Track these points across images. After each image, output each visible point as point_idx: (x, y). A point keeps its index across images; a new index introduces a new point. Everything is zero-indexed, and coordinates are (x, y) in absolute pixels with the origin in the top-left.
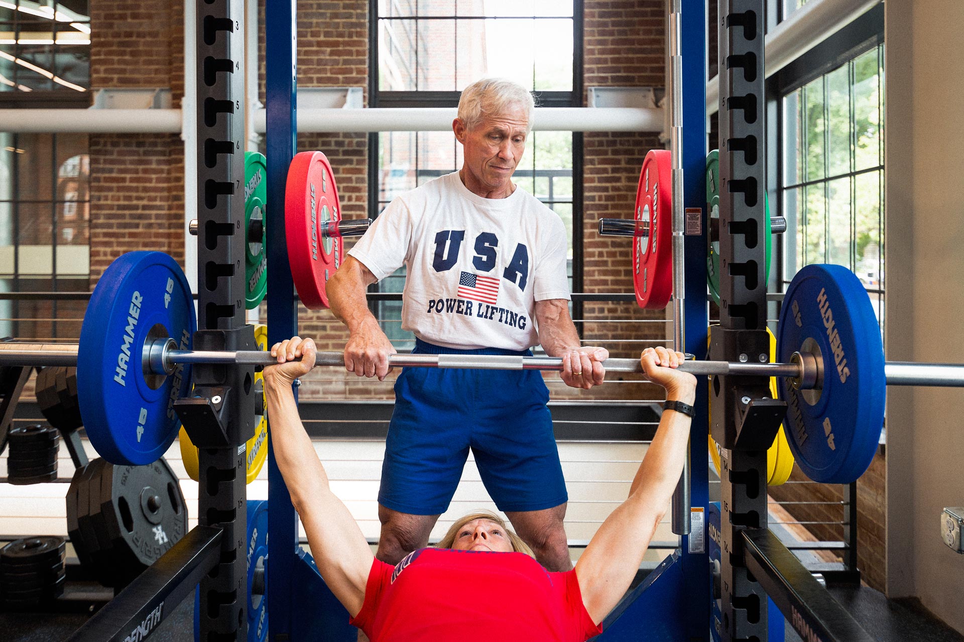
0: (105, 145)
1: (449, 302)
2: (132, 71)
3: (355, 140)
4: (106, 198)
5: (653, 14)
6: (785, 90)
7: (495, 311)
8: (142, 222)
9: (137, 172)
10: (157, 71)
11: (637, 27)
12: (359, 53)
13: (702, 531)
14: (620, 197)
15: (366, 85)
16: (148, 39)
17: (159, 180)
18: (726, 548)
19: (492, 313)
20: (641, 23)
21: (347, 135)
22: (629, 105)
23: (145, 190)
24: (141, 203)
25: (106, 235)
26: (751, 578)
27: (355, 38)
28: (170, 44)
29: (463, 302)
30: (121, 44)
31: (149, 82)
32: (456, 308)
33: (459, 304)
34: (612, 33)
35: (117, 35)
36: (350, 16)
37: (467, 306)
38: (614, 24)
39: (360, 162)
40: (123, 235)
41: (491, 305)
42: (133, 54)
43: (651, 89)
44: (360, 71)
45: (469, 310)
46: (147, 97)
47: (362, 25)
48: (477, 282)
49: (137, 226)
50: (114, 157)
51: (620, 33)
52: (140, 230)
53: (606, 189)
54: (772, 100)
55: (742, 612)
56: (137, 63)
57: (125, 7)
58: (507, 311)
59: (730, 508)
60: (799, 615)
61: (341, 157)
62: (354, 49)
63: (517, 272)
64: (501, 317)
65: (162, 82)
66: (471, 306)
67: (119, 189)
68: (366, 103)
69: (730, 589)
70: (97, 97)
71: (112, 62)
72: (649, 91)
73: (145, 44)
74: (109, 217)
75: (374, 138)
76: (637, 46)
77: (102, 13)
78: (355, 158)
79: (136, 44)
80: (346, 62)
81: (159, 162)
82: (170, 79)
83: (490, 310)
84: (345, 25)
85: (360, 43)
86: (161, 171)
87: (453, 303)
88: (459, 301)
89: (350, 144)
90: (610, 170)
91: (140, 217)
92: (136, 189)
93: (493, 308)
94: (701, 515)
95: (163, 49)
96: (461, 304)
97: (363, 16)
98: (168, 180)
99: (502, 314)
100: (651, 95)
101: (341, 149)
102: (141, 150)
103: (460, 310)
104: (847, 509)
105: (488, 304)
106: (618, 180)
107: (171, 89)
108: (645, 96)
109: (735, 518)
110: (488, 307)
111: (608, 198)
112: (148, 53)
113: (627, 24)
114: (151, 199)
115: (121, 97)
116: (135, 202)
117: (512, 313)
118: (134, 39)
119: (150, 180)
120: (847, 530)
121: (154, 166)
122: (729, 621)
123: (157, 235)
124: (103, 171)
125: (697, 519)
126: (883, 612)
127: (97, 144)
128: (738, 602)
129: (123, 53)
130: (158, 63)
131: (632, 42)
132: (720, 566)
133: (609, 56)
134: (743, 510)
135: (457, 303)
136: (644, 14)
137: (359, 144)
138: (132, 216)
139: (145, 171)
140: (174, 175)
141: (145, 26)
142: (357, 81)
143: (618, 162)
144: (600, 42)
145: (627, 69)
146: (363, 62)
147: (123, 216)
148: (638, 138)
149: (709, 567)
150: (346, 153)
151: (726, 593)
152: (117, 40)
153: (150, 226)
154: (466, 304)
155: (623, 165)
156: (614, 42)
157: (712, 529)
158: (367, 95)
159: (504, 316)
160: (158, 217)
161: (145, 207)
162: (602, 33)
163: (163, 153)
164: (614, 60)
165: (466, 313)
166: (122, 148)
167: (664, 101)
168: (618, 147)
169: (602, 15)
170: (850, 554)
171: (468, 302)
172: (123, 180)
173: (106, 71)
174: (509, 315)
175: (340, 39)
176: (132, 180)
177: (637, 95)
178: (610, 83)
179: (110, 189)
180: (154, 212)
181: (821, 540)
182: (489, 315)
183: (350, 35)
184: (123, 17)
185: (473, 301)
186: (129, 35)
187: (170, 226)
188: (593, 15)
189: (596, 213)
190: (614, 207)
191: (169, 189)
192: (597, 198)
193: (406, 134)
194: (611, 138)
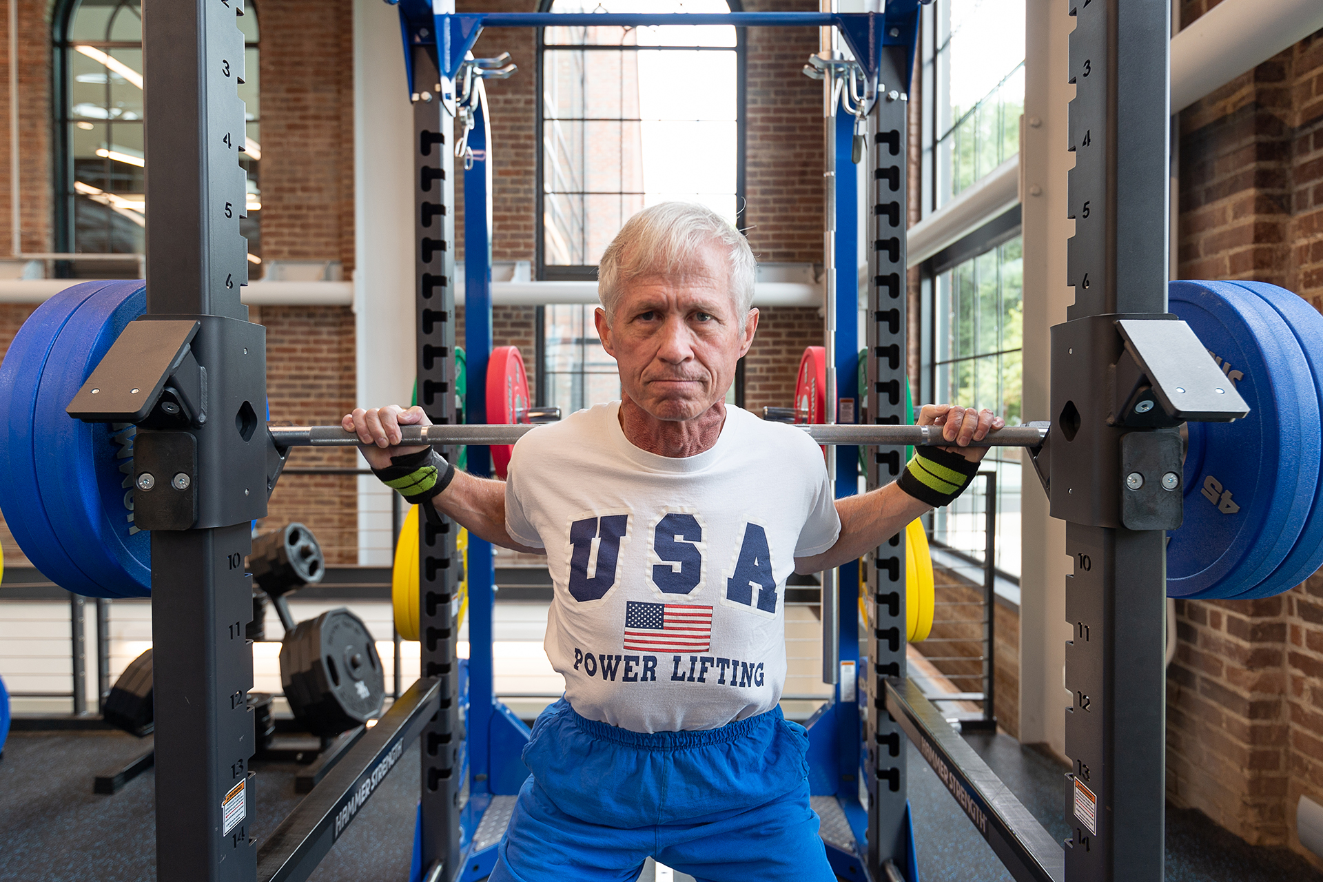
0: (276, 315)
1: (606, 662)
2: (303, 244)
3: (523, 313)
4: (277, 368)
5: (814, 191)
6: (938, 270)
7: (708, 664)
8: (313, 392)
9: (307, 342)
10: (327, 244)
11: (797, 205)
12: (526, 227)
13: (853, 682)
14: (781, 369)
15: (533, 258)
16: (318, 212)
17: (330, 351)
18: (872, 694)
19: (704, 670)
20: (801, 201)
21: (515, 308)
22: (790, 280)
23: (317, 360)
24: (313, 373)
25: (278, 404)
26: (892, 719)
27: (522, 213)
28: (339, 217)
29: (636, 659)
30: (291, 217)
31: (319, 254)
32: (620, 672)
33: (627, 663)
34: (773, 210)
35: (286, 208)
36: (517, 191)
37: (646, 665)
38: (775, 201)
39: (527, 334)
40: (294, 405)
41: (699, 655)
42: (303, 226)
43: (811, 264)
44: (527, 245)
45: (649, 674)
46: (316, 269)
47: (529, 200)
48: (666, 617)
49: (308, 395)
50: (285, 327)
51: (781, 210)
52: (312, 399)
53: (767, 361)
54: (926, 278)
55: (885, 748)
56: (306, 235)
57: (294, 180)
58: (736, 663)
59: (875, 660)
60: (927, 744)
61: (509, 329)
62: (522, 223)
63: (751, 583)
64: (722, 675)
65: (332, 254)
66: (654, 666)
67: (291, 359)
68: (534, 276)
69: (875, 729)
70: (268, 269)
71: (281, 234)
72: (809, 266)
73: (316, 217)
74: (280, 386)
75: (540, 311)
76: (797, 223)
77: (272, 186)
78: (522, 330)
79: (306, 216)
80: (513, 236)
81: (330, 333)
82: (340, 252)
83: (698, 666)
84: (513, 200)
85: (527, 218)
86: (331, 342)
87: (613, 663)
88: (628, 659)
89: (518, 316)
90: (771, 343)
91: (312, 387)
92: (307, 360)
93: (704, 660)
94: (853, 668)
95: (332, 222)
96: (632, 663)
97: (530, 191)
98: (339, 351)
99: (723, 669)
100: (811, 271)
101: (509, 321)
102: (312, 321)
103: (631, 675)
104: (986, 665)
105: (694, 654)
106: (778, 352)
107: (342, 261)
108: (805, 272)
109: (880, 669)
110: (693, 660)
111: (769, 370)
112: (319, 226)
113: (789, 201)
114: (322, 369)
115: (292, 269)
116: (306, 372)
117: (744, 665)
118: (304, 212)
119: (320, 351)
120: (986, 683)
121: (325, 337)
122: (875, 756)
123: (328, 404)
124: (275, 341)
125: (848, 672)
126: (1016, 755)
127: (267, 314)
128: (881, 739)
129: (293, 226)
130: (328, 235)
131: (793, 219)
132: (868, 712)
133: (770, 233)
134: (885, 662)
135: (622, 664)
136: (804, 192)
137: (526, 316)
138: (304, 386)
139: (316, 342)
140: (345, 346)
141: (315, 199)
142: (524, 255)
143: (778, 335)
144: (762, 219)
145: (788, 245)
146: (530, 236)
147: (294, 386)
148: (798, 312)
149: (857, 714)
150: (513, 325)
151: (871, 734)
152: (287, 213)
153: (321, 395)
154: (642, 663)
155: (783, 338)
156: (775, 219)
157: (862, 680)
158: (534, 268)
159: (729, 673)
160: (329, 386)
161: (316, 377)
162: (764, 210)
163: (333, 324)
164: (775, 236)
165: (644, 678)
166: (293, 319)
167: (823, 277)
168: (779, 320)
169: (764, 192)
170: (988, 705)
171: (646, 659)
172: (294, 350)
173: (277, 243)
174: (740, 669)
175: (508, 214)
176: (303, 350)
177: (798, 269)
178: (771, 258)
179: (281, 359)
180: (324, 382)
181: (963, 691)
182: (697, 675)
183: (518, 210)
184: (292, 190)
185: (657, 655)
186: (299, 207)
187: (341, 396)
188: (754, 192)
189: (757, 384)
190: (775, 378)
191: (340, 360)
192: (758, 370)
193: (567, 307)
194: (771, 312)
